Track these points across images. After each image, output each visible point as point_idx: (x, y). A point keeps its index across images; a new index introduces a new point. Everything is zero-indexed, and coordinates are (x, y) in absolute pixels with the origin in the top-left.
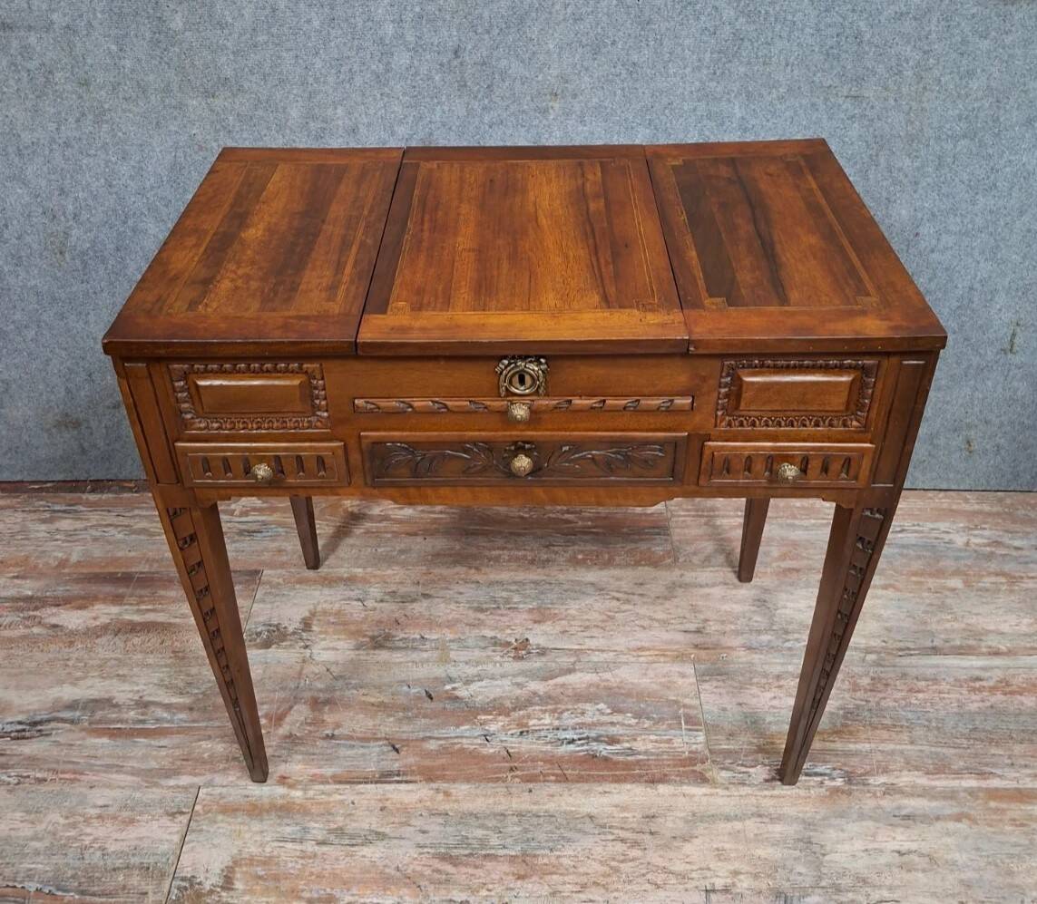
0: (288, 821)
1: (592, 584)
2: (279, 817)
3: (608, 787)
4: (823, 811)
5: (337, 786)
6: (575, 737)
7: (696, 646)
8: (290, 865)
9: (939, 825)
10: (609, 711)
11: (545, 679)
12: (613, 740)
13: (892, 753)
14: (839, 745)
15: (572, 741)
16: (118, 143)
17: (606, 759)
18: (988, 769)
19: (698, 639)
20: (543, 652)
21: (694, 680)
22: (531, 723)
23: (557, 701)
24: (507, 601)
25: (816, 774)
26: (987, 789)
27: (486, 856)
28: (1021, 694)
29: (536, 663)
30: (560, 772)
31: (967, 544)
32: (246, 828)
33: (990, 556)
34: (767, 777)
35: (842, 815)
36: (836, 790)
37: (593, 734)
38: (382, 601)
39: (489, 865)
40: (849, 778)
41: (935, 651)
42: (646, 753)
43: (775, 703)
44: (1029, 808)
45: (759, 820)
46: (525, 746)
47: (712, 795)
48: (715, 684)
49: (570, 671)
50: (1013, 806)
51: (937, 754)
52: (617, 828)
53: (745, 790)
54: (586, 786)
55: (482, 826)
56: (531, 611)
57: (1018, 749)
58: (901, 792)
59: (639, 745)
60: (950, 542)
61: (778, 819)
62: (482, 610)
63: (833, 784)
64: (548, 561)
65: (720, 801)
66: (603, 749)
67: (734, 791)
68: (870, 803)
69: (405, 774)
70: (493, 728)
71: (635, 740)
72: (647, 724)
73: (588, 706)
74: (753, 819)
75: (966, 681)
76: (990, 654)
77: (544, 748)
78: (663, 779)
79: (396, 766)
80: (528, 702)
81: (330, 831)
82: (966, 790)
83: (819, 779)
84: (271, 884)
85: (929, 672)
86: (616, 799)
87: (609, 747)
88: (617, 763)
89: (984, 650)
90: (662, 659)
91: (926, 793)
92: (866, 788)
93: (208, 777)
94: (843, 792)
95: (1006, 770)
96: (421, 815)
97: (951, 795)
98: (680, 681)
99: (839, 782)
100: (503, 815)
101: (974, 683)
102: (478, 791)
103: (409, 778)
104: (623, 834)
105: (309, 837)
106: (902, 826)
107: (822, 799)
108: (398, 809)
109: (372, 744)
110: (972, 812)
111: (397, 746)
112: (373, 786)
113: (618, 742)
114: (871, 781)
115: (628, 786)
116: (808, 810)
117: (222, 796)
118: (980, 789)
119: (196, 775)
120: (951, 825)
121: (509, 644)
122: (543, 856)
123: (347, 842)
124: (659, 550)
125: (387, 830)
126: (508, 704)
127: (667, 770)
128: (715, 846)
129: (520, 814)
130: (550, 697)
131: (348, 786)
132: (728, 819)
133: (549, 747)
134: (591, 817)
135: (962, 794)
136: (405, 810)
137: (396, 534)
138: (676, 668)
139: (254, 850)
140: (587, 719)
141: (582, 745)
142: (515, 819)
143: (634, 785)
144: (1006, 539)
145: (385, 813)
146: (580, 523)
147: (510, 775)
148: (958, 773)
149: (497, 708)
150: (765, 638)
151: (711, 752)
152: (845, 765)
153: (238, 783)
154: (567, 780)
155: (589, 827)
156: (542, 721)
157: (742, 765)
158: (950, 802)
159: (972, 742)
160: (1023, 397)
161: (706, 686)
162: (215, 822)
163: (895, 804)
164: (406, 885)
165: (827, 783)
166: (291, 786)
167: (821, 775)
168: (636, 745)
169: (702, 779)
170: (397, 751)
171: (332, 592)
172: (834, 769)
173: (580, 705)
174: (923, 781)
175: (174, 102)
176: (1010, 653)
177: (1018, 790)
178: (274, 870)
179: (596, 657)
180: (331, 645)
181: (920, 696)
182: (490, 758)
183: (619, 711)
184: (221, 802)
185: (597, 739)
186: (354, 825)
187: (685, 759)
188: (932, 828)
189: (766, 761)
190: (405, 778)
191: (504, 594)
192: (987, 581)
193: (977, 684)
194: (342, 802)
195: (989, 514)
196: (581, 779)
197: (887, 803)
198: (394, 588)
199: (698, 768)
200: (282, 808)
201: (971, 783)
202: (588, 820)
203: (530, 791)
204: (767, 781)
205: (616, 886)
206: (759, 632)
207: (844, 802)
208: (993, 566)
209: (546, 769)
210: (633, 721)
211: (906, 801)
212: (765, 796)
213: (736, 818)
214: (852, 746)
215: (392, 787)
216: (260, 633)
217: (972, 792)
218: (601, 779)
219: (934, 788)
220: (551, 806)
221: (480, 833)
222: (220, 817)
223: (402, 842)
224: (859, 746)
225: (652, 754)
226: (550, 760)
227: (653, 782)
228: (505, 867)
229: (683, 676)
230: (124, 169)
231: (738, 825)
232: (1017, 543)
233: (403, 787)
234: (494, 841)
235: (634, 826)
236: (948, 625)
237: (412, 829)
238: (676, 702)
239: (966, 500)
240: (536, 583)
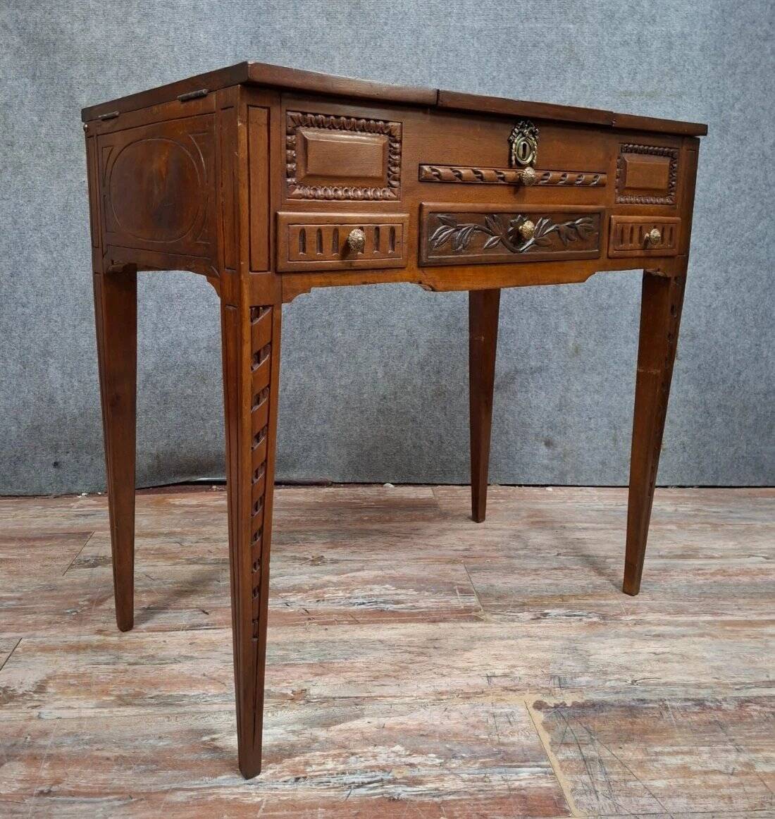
0: (103, 653)
1: (376, 530)
2: (95, 651)
3: (394, 625)
4: (584, 634)
5: (151, 633)
6: (365, 601)
7: (465, 557)
8: (102, 677)
9: (685, 639)
10: (394, 588)
11: (337, 574)
12: (398, 602)
13: (638, 604)
14: (591, 601)
15: (363, 604)
16: (27, 189)
17: (393, 612)
18: (720, 611)
19: (466, 553)
20: (335, 562)
21: (465, 572)
22: (326, 596)
23: (348, 584)
24: (305, 539)
25: (575, 616)
26: (721, 621)
27: (286, 665)
28: (737, 576)
29: (330, 567)
30: (352, 619)
31: (676, 510)
32: (63, 658)
33: (695, 516)
34: (533, 617)
35: (601, 635)
36: (595, 623)
37: (380, 600)
38: (197, 542)
39: (289, 669)
40: (604, 617)
41: (662, 557)
42: (427, 608)
43: (534, 582)
44: (759, 629)
45: (530, 639)
46: (321, 607)
47: (486, 627)
48: (482, 574)
49: (358, 570)
50: (745, 629)
51: (676, 605)
52: (406, 646)
53: (516, 624)
54: (376, 626)
55: (284, 649)
56: (324, 543)
57: (741, 601)
58: (649, 623)
59: (422, 604)
60: (662, 509)
61: (547, 638)
62: (283, 544)
63: (590, 620)
64: (339, 520)
65: (495, 630)
66: (391, 607)
67: (505, 624)
68: (623, 629)
69: (212, 625)
70: (292, 599)
71: (417, 602)
72: (427, 594)
73: (375, 586)
74: (525, 639)
75: (690, 571)
76: (706, 558)
77: (338, 608)
78: (444, 620)
79: (205, 621)
80: (324, 586)
81: (142, 658)
82: (704, 622)
83: (578, 618)
84: (83, 688)
85: (658, 567)
86: (403, 631)
87: (394, 606)
88: (403, 613)
89: (701, 556)
90: (437, 563)
91: (669, 624)
92: (619, 622)
93: (30, 633)
94: (600, 624)
95: (735, 611)
96: (227, 645)
97: (693, 624)
98: (453, 573)
99: (595, 619)
100: (301, 642)
101: (698, 571)
102: (280, 631)
103: (217, 627)
104: (409, 649)
105: (120, 661)
106: (656, 640)
107: (583, 628)
108: (206, 643)
109: (184, 611)
110: (713, 632)
111: (207, 611)
112: (184, 632)
113: (403, 603)
114: (623, 618)
115: (412, 625)
116: (573, 634)
117: (41, 643)
118: (716, 621)
119: (18, 632)
120: (696, 639)
121: (308, 559)
122: (339, 663)
123: (158, 662)
124: (431, 514)
125: (196, 654)
126: (306, 587)
127: (446, 616)
128: (492, 653)
129: (317, 642)
130: (342, 583)
131: (161, 633)
132: (502, 639)
133: (342, 607)
134: (381, 641)
135: (701, 624)
136: (212, 643)
137: (211, 513)
138: (449, 566)
139: (69, 670)
140: (376, 592)
141: (371, 605)
142: (313, 644)
143: (418, 624)
144: (705, 508)
145: (194, 645)
146: (365, 504)
147: (307, 622)
148: (695, 614)
149: (297, 589)
150: (521, 552)
151: (483, 606)
152: (599, 610)
153: (58, 635)
154: (358, 622)
155: (379, 646)
156: (335, 595)
157: (511, 612)
158: (691, 628)
159: (703, 599)
160: (693, 398)
161: (475, 575)
162: (33, 656)
163: (646, 629)
164: (210, 683)
165: (585, 619)
166: (107, 635)
167: (579, 616)
168: (417, 604)
169: (478, 619)
170: (207, 613)
171: (154, 539)
172: (590, 613)
173: (368, 586)
174: (668, 618)
175: (72, 158)
176: (721, 557)
177: (750, 621)
178: (86, 680)
179: (381, 563)
180: (151, 564)
181: (655, 577)
182: (289, 614)
183: (404, 588)
184: (42, 646)
185: (384, 602)
186: (163, 653)
187: (462, 610)
188: (680, 640)
189: (532, 610)
190: (213, 627)
191: (303, 536)
192: (695, 527)
193: (700, 572)
194: (155, 642)
195: (690, 498)
196: (369, 622)
197: (638, 629)
198: (207, 536)
199: (474, 614)
200: (98, 647)
201: (709, 618)
202: (378, 643)
203: (326, 629)
204: (533, 619)
205: (405, 676)
206: (517, 550)
207: (602, 629)
208: (698, 520)
209: (340, 618)
210: (415, 593)
211: (655, 628)
212: (532, 627)
213: (509, 638)
214: (603, 602)
215: (201, 631)
216: (88, 561)
217: (709, 622)
218: (390, 622)
219: (676, 621)
220: (346, 637)
221: (281, 653)
222: (39, 654)
223: (209, 660)
224: (609, 602)
225: (433, 608)
226: (345, 614)
227: (434, 621)
228: (305, 670)
229: (456, 570)
230: (29, 210)
231: (513, 642)
232: (713, 510)
233: (211, 631)
234: (294, 655)
235: (420, 644)
236: (671, 545)
237: (216, 653)
238: (450, 583)
239: (671, 492)
240: (330, 531)
